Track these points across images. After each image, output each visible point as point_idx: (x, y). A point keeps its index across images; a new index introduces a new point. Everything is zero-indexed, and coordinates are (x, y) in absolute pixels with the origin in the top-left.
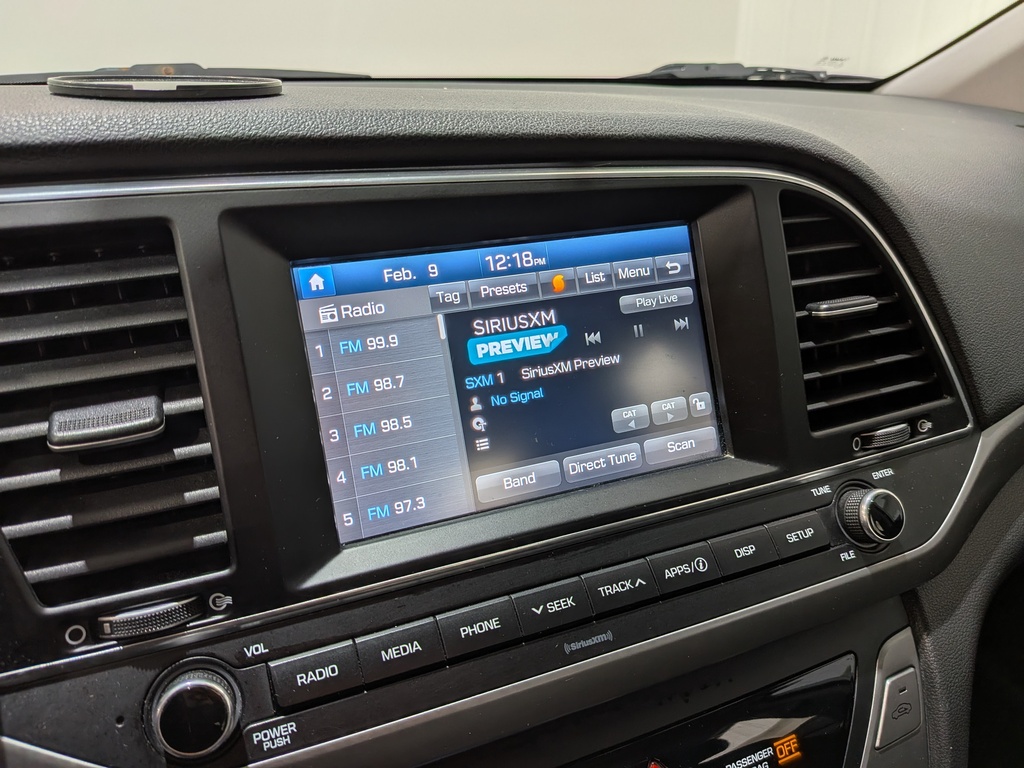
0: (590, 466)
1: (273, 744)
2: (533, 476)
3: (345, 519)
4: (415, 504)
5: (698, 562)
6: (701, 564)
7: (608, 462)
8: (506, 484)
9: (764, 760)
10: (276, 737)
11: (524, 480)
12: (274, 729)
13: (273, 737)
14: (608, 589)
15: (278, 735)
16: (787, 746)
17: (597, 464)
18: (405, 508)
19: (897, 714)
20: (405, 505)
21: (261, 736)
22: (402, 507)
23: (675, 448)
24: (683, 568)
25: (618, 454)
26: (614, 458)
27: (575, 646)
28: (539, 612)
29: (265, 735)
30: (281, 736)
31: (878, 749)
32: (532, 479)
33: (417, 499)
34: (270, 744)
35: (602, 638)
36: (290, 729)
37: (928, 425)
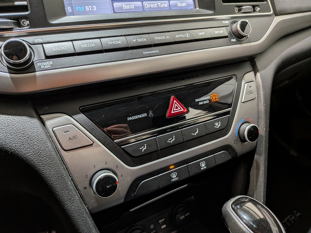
0: (152, 6)
1: (45, 67)
2: (133, 6)
3: (69, 9)
4: (93, 8)
5: (186, 35)
6: (187, 35)
7: (158, 5)
8: (124, 7)
9: (207, 100)
10: (46, 65)
11: (130, 7)
12: (45, 63)
13: (45, 65)
14: (157, 38)
15: (46, 64)
16: (215, 97)
17: (155, 6)
18: (89, 9)
19: (248, 93)
20: (89, 8)
21: (40, 64)
22: (88, 8)
23: (180, 5)
24: (182, 35)
25: (162, 4)
26: (160, 5)
27: (147, 53)
28: (135, 41)
29: (42, 64)
30: (47, 65)
31: (243, 102)
32: (132, 7)
33: (94, 7)
34: (44, 67)
35: (155, 52)
36: (50, 63)
37: (259, 9)
